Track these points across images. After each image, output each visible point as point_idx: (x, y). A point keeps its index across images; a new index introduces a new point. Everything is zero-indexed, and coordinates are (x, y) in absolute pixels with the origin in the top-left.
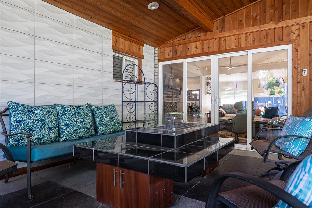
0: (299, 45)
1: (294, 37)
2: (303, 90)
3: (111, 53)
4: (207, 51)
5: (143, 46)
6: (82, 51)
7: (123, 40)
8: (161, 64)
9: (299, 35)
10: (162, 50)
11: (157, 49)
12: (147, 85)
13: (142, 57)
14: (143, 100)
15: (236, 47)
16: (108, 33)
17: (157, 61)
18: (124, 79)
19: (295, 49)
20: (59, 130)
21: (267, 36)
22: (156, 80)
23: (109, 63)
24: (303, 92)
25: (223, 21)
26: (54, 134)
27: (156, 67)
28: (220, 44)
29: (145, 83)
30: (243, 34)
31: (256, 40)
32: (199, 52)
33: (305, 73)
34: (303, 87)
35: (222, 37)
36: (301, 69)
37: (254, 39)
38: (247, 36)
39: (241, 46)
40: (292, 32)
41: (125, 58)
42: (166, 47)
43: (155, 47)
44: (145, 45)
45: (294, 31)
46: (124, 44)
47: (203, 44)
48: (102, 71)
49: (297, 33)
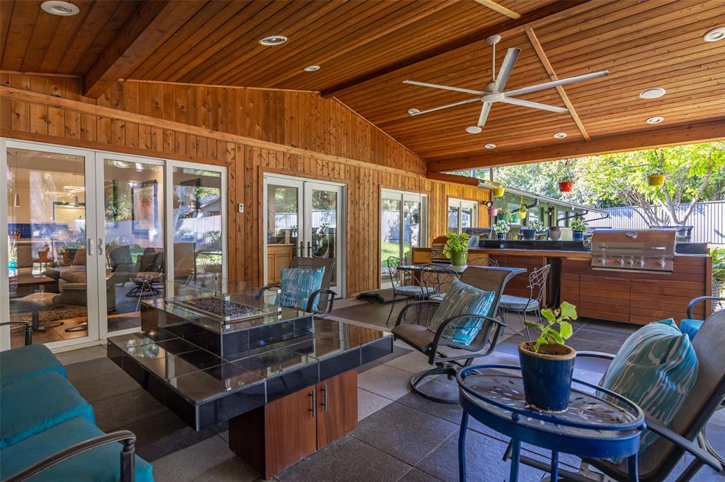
0: (235, 171)
1: (229, 158)
2: (239, 231)
4: (78, 137)
9: (234, 158)
15: (146, 148)
19: (232, 175)
21: (197, 145)
24: (239, 233)
28: (113, 132)
30: (159, 128)
31: (180, 146)
32: (54, 131)
33: (241, 209)
34: (239, 227)
35: (118, 119)
36: (237, 203)
37: (179, 144)
38: (166, 135)
39: (156, 149)
40: (227, 151)
45: (230, 150)
47: (67, 117)
49: (232, 153)
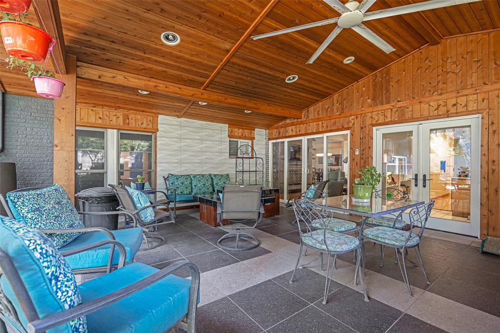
0: (354, 132)
1: (351, 125)
2: (357, 165)
3: (228, 139)
4: (298, 134)
5: (254, 130)
6: (207, 142)
7: (237, 130)
8: (271, 142)
9: (354, 124)
10: (271, 131)
11: (267, 131)
12: (257, 159)
13: (254, 138)
14: (254, 169)
16: (226, 127)
17: (267, 140)
18: (239, 156)
19: (352, 134)
20: (192, 189)
21: (335, 123)
22: (267, 154)
23: (226, 146)
24: (356, 167)
25: (308, 111)
26: (189, 190)
27: (267, 144)
28: (307, 128)
29: (256, 158)
30: (320, 121)
31: (328, 127)
32: (294, 133)
33: (357, 153)
34: (357, 163)
36: (355, 149)
37: (327, 125)
38: (323, 123)
39: (319, 130)
40: (349, 121)
41: (240, 141)
42: (273, 129)
43: (266, 130)
44: (256, 129)
45: (351, 120)
46: (238, 131)
47: (296, 128)
48: (221, 152)
49: (353, 121)
